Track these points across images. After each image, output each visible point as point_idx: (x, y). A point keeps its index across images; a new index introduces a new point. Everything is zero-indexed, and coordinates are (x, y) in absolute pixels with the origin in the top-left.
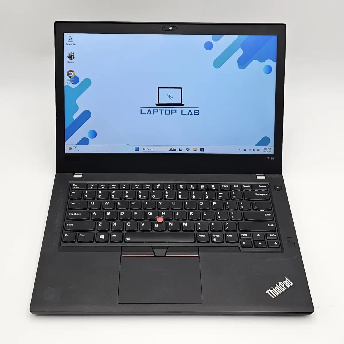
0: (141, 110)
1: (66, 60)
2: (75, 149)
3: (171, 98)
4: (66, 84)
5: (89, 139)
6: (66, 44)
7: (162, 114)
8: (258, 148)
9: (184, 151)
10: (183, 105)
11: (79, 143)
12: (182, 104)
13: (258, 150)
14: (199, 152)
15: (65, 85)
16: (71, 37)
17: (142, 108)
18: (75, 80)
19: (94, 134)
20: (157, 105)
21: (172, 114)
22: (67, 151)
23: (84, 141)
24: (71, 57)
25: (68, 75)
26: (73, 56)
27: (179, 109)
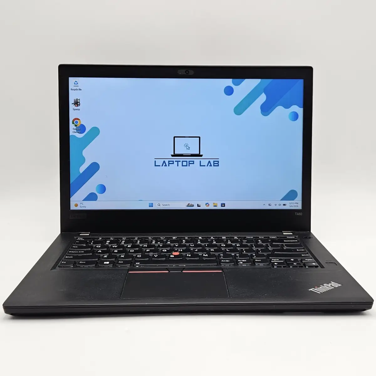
0: (155, 161)
1: (72, 107)
2: (82, 206)
3: (188, 148)
4: (71, 133)
5: (98, 194)
6: (72, 89)
7: (178, 166)
8: (284, 202)
9: (203, 207)
10: (201, 156)
11: (85, 199)
12: (201, 154)
13: (284, 205)
14: (219, 207)
15: (70, 135)
16: (77, 82)
17: (156, 160)
18: (81, 129)
19: (103, 189)
20: (172, 156)
21: (189, 166)
22: (73, 207)
23: (92, 197)
24: (77, 103)
25: (73, 123)
26: (79, 102)
27: (197, 160)
